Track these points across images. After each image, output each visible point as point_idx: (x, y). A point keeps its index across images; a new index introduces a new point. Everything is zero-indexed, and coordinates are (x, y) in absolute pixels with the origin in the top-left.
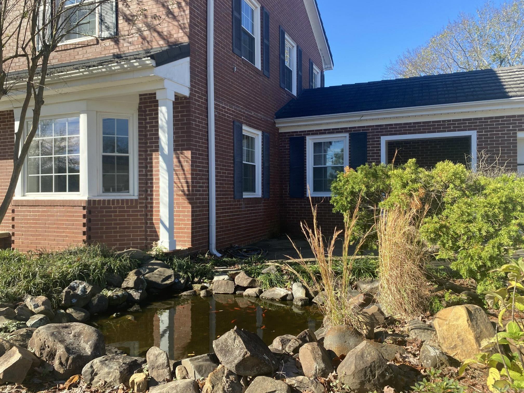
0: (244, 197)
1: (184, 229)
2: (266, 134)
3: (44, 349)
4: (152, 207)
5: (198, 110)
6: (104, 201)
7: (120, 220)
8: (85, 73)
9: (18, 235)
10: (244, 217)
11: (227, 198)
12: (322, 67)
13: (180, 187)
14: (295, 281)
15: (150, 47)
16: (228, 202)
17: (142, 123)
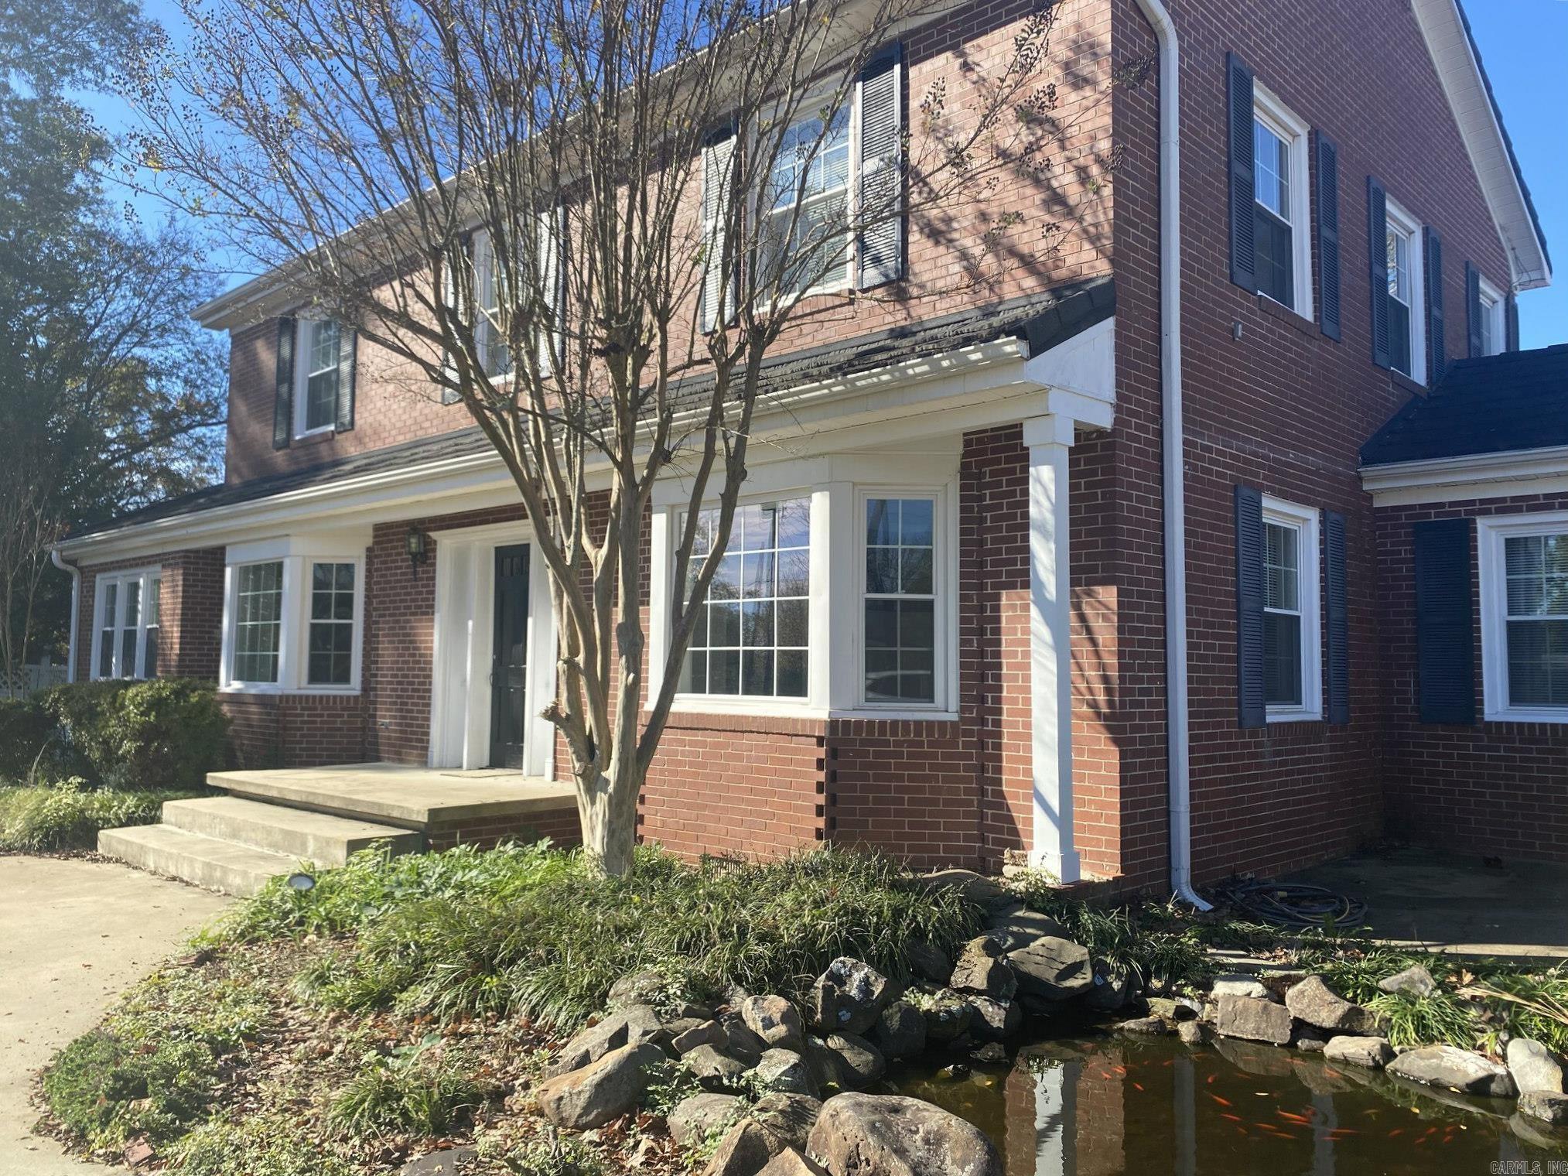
0: (1269, 719)
1: (1097, 817)
2: (1333, 516)
3: (855, 1166)
4: (998, 746)
5: (1136, 463)
6: (871, 723)
7: (911, 778)
8: (834, 389)
9: (655, 802)
10: (1272, 786)
11: (1220, 725)
12: (1510, 282)
13: (1084, 691)
14: (1514, 1031)
15: (995, 300)
16: (1223, 736)
17: (970, 509)
